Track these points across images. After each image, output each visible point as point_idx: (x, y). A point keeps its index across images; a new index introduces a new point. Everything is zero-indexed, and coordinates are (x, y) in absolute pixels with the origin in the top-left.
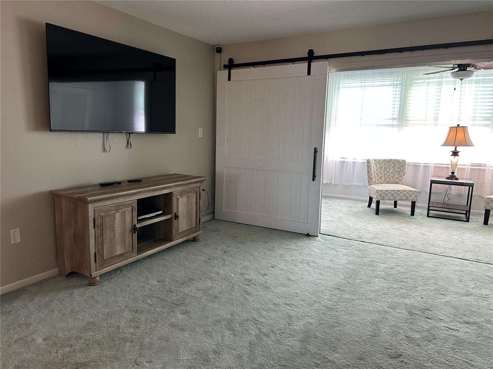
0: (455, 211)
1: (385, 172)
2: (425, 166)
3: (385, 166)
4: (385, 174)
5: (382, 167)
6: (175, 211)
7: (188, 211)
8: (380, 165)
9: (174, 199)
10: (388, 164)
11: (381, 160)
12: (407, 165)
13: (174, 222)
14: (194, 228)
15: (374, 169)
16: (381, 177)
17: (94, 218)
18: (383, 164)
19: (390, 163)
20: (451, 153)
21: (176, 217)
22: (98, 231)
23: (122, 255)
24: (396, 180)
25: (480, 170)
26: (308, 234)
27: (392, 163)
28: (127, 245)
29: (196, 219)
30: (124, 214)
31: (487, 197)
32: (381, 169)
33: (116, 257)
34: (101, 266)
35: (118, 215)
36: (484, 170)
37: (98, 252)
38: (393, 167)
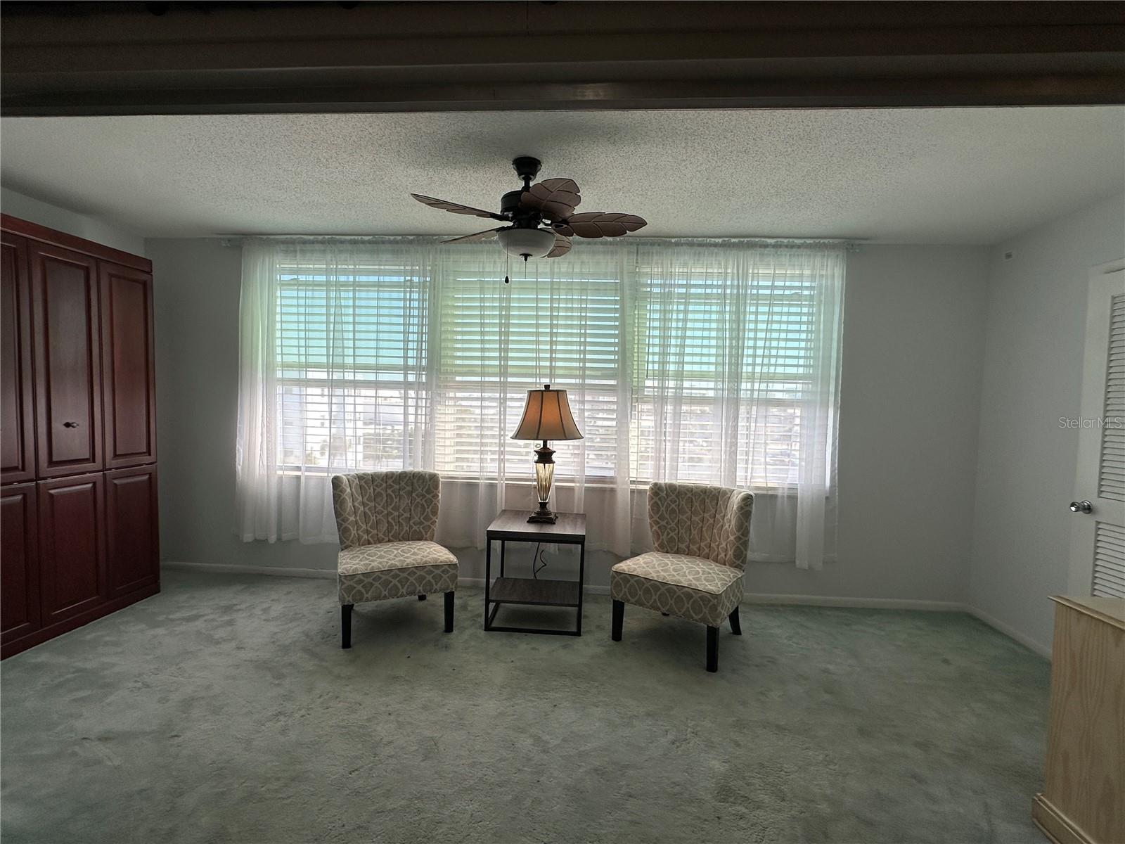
1: (389, 509)
2: (489, 485)
3: (389, 491)
4: (389, 514)
5: (379, 494)
8: (374, 489)
10: (398, 487)
15: (356, 504)
16: (378, 522)
18: (385, 485)
19: (403, 484)
20: (537, 457)
24: (415, 528)
25: (604, 489)
32: (378, 500)
38: (409, 494)
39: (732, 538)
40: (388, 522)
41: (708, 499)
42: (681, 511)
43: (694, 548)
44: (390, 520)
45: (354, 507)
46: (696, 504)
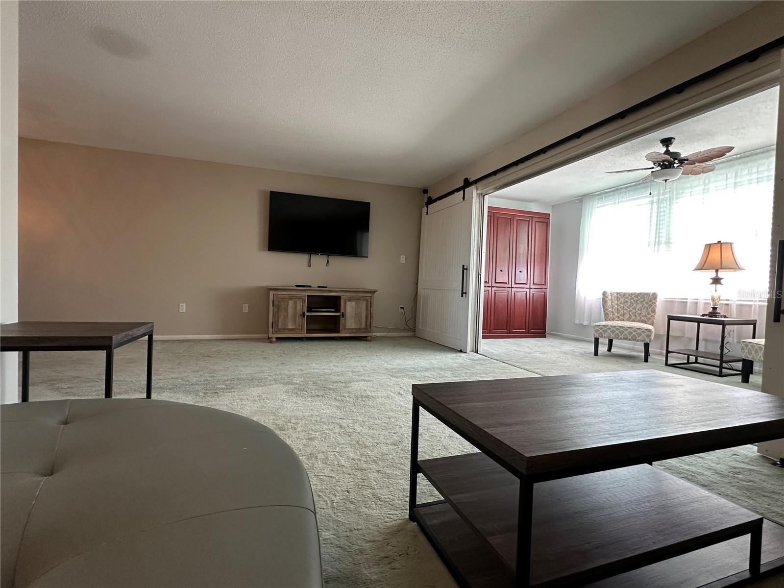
1: (631, 308)
3: (632, 301)
4: (630, 311)
5: (627, 302)
6: (342, 310)
7: (356, 314)
8: (624, 299)
9: (342, 302)
10: (637, 299)
11: (627, 293)
12: (659, 299)
13: (342, 319)
14: (364, 329)
15: (613, 304)
16: (624, 314)
17: (273, 301)
18: (628, 298)
19: (639, 298)
20: (711, 281)
21: (343, 315)
22: (276, 309)
23: (293, 330)
24: (643, 318)
26: (461, 350)
27: (641, 298)
28: (297, 324)
29: (366, 322)
30: (296, 303)
32: (626, 304)
33: (288, 329)
34: (276, 332)
35: (291, 302)
37: (275, 322)
38: (642, 302)
40: (630, 315)
44: (631, 313)
45: (612, 305)
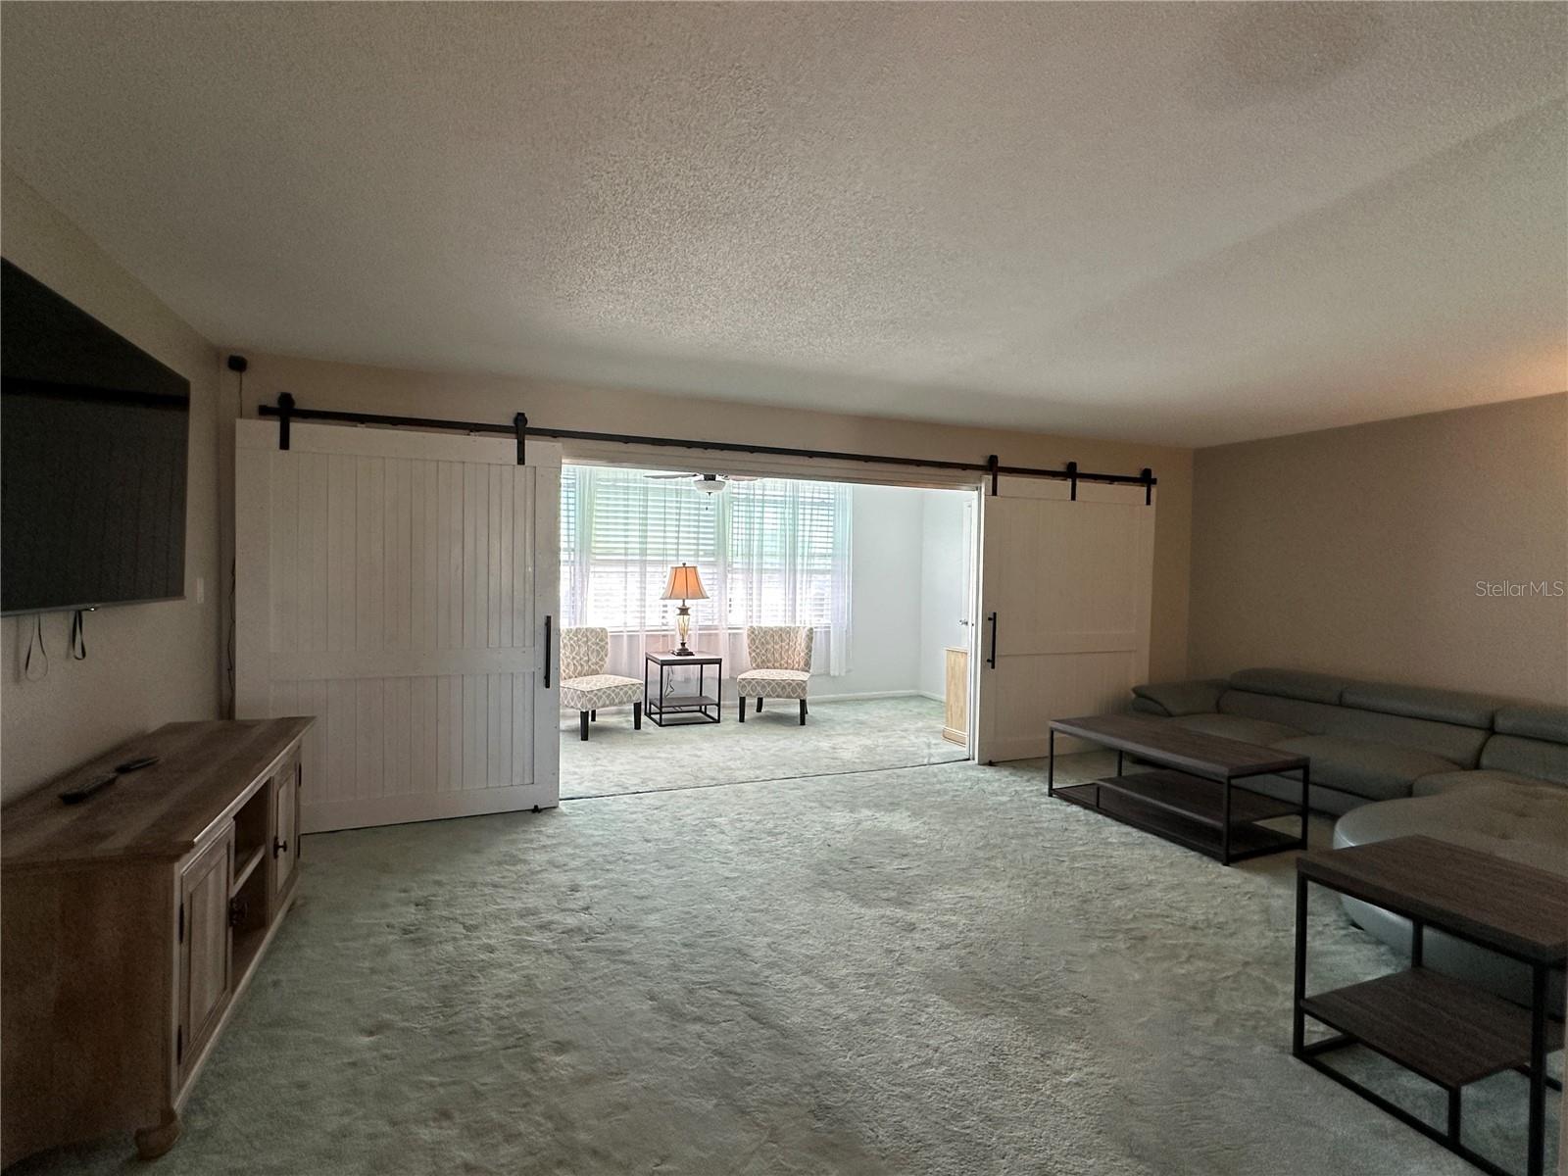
0: (684, 709)
1: (574, 655)
2: (630, 637)
3: (572, 642)
4: (574, 658)
6: (273, 831)
9: (274, 797)
10: (577, 639)
12: (611, 636)
13: (274, 864)
14: (292, 871)
16: (568, 664)
19: (579, 636)
20: (678, 611)
24: (592, 667)
25: (710, 635)
26: (536, 807)
27: (582, 636)
29: (295, 842)
31: (740, 677)
33: (206, 1020)
34: (185, 1070)
36: (716, 634)
38: (585, 642)
39: (802, 654)
41: (783, 634)
42: (768, 643)
43: (777, 665)
46: (776, 638)
